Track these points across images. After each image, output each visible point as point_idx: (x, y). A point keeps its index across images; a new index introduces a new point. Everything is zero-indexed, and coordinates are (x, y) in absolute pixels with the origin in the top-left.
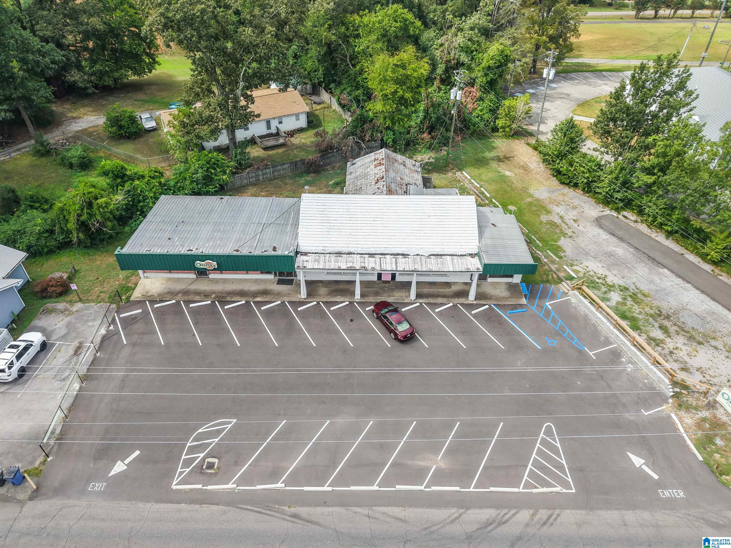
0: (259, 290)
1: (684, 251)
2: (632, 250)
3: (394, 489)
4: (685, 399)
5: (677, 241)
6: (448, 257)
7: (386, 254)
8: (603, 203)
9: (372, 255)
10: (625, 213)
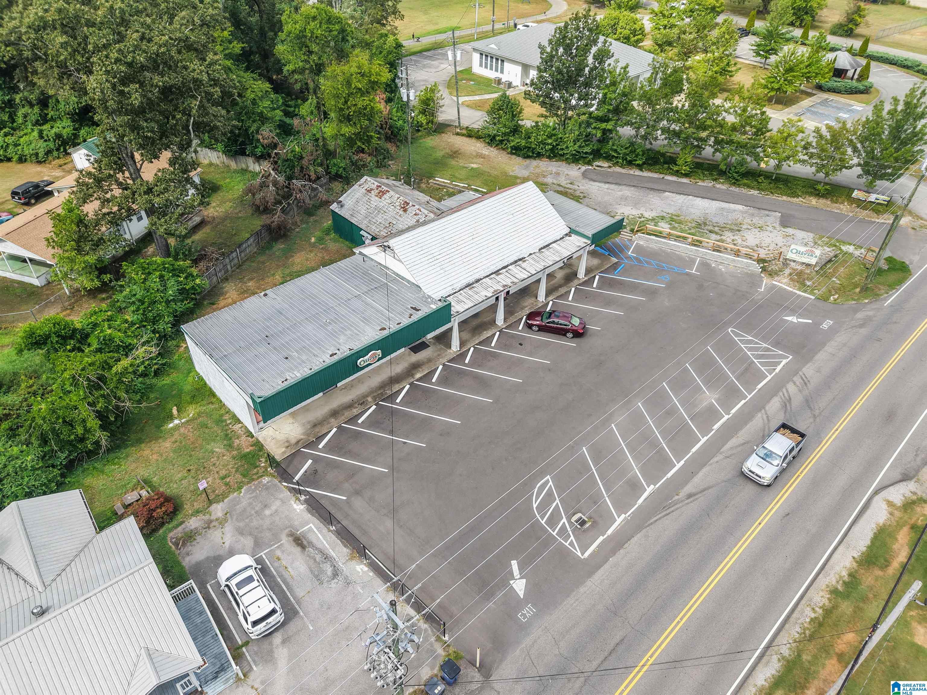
0: (407, 368)
1: (661, 176)
2: (633, 188)
3: (714, 431)
4: (770, 269)
5: (650, 170)
6: (554, 245)
7: (507, 266)
8: (573, 162)
9: (497, 272)
10: (597, 163)
